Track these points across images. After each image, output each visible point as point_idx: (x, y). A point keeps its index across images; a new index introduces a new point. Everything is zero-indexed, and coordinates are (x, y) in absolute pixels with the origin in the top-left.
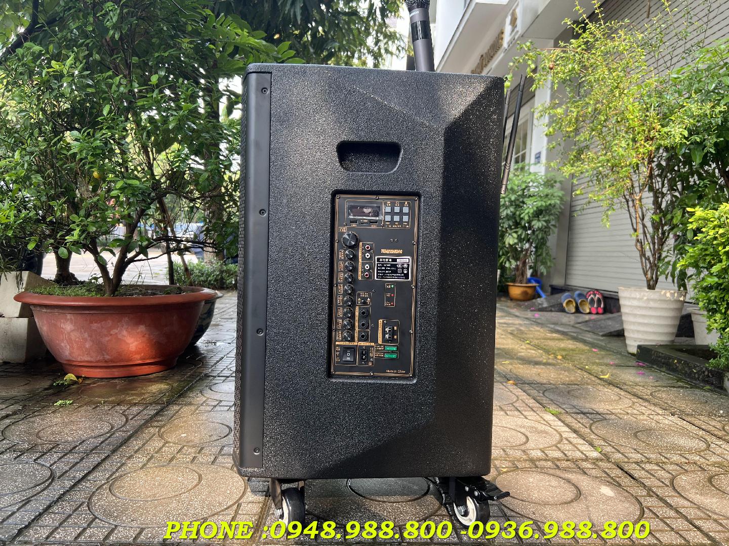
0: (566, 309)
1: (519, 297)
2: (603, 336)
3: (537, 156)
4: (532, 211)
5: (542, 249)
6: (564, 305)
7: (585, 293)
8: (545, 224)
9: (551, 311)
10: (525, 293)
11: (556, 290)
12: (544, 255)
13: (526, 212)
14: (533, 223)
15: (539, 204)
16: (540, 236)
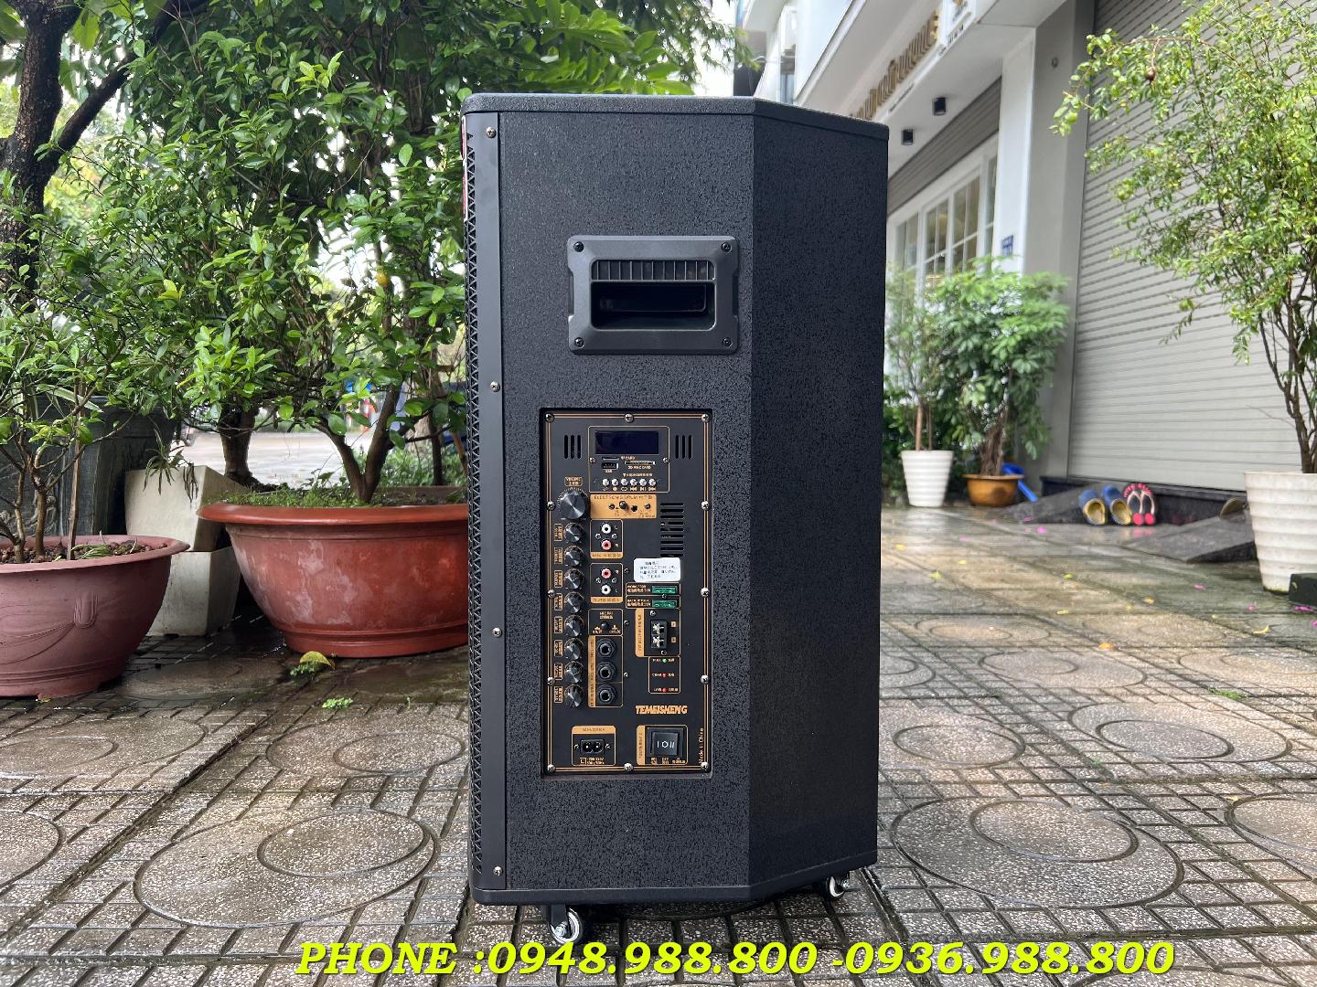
0: (1090, 517)
1: (988, 500)
2: (1191, 561)
3: (1007, 242)
4: (1013, 342)
5: (1029, 411)
6: (1086, 510)
7: (1120, 489)
8: (1036, 365)
9: (1061, 522)
10: (999, 492)
11: (1052, 486)
12: (1033, 422)
13: (1003, 343)
14: (1016, 364)
15: (1027, 328)
16: (1027, 387)
